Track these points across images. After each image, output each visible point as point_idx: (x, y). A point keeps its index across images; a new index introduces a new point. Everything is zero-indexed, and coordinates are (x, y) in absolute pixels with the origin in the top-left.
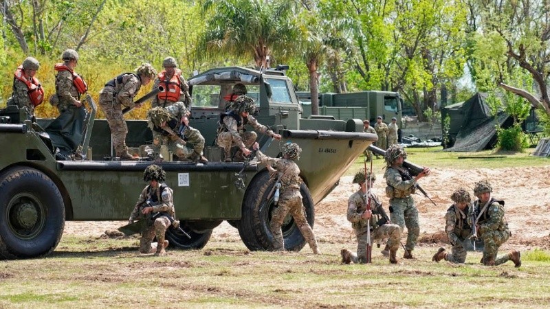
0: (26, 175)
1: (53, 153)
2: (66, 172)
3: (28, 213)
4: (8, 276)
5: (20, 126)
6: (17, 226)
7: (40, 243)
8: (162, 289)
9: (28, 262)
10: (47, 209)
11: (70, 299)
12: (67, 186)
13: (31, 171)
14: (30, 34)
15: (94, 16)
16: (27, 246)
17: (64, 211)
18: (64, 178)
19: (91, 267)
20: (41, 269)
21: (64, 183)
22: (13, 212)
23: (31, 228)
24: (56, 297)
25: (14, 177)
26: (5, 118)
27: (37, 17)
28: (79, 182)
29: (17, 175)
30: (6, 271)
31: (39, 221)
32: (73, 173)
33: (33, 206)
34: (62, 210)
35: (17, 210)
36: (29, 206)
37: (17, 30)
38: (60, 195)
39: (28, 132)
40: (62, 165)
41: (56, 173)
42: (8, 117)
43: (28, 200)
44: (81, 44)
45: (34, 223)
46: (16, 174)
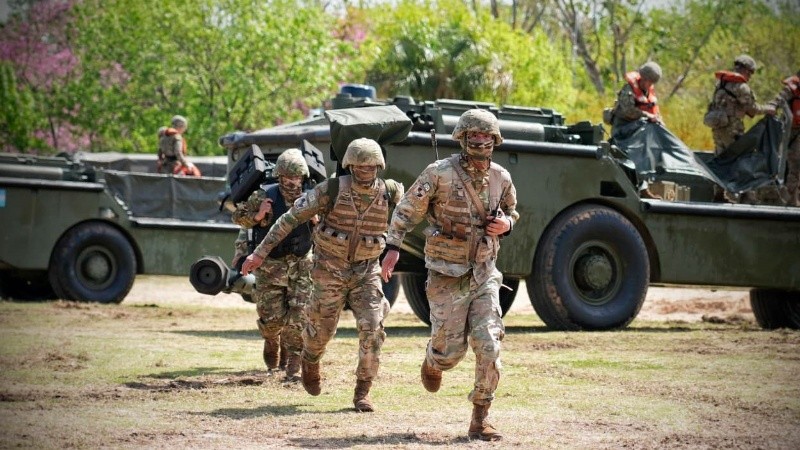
0: (599, 216)
1: (637, 189)
2: (654, 215)
3: (599, 269)
4: (569, 346)
5: (593, 148)
6: (583, 286)
7: (614, 311)
8: (782, 361)
9: (596, 334)
10: (625, 265)
11: (653, 368)
12: (653, 233)
13: (606, 211)
14: (608, 72)
15: (696, 50)
16: (595, 313)
17: (648, 269)
18: (651, 223)
19: (682, 342)
20: (613, 342)
21: (650, 230)
22: (579, 266)
23: (602, 290)
24: (634, 365)
25: (582, 218)
26: (573, 138)
27: (619, 49)
28: (670, 231)
29: (587, 216)
30: (568, 342)
31: (613, 281)
32: (663, 218)
33: (606, 260)
34: (644, 267)
35: (584, 264)
36: (601, 259)
37: (591, 66)
38: (643, 246)
39: (604, 157)
40: (647, 205)
41: (640, 216)
42: (577, 137)
43: (600, 251)
44: (677, 87)
45: (607, 282)
46: (585, 215)
